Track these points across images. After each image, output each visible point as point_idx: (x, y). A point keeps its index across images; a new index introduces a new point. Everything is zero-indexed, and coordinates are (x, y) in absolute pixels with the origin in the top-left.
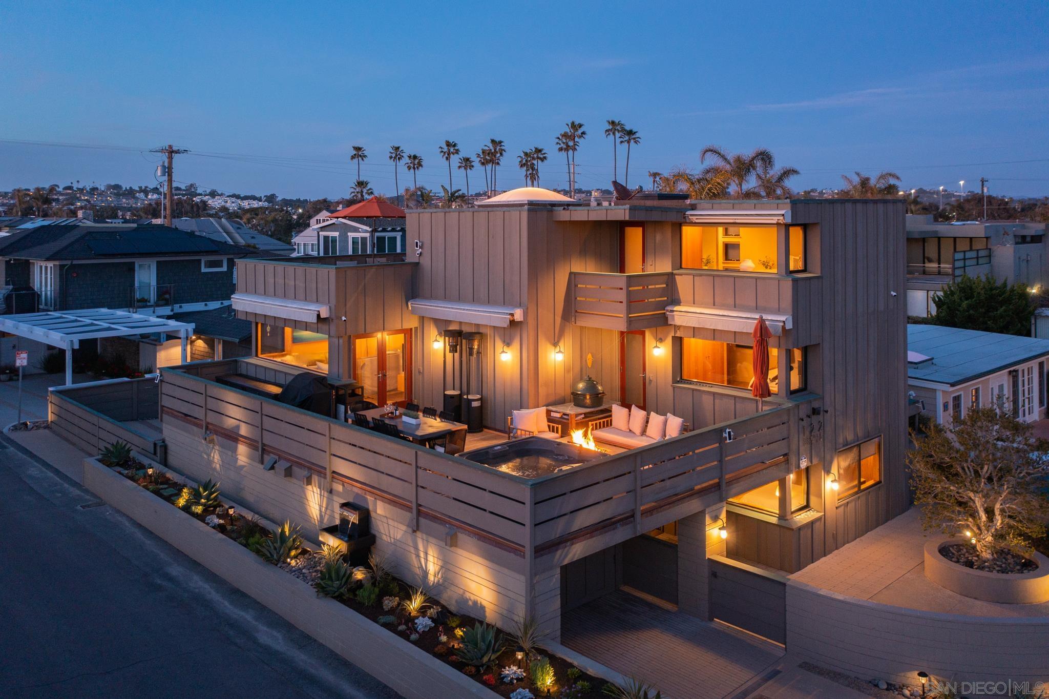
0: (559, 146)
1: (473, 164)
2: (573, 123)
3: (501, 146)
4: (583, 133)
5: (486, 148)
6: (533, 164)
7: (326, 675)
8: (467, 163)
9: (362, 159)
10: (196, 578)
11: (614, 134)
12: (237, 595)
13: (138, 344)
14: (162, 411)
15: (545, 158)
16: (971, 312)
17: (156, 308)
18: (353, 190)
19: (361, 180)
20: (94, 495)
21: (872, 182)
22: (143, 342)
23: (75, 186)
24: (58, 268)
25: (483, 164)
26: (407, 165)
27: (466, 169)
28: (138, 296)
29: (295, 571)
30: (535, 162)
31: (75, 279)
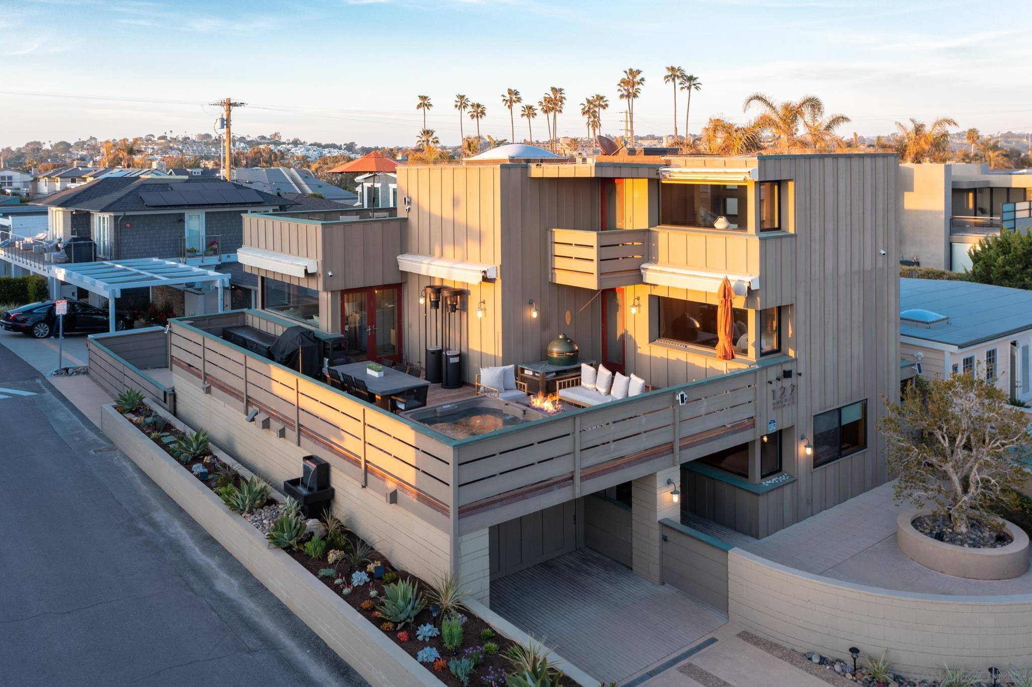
0: (620, 93)
1: (535, 112)
2: (631, 70)
3: (561, 94)
4: (643, 79)
5: (547, 96)
6: (595, 112)
7: (268, 624)
8: (529, 111)
9: (428, 108)
10: (177, 523)
11: (674, 79)
12: (209, 542)
13: (184, 292)
14: (172, 360)
15: (607, 105)
16: (1007, 268)
17: (205, 258)
18: (419, 139)
19: (426, 129)
20: (109, 441)
21: (928, 129)
22: (187, 291)
23: (169, 136)
24: (113, 218)
25: (546, 112)
26: (470, 114)
27: (528, 116)
28: (188, 246)
29: (256, 521)
30: (597, 110)
31: (129, 230)
